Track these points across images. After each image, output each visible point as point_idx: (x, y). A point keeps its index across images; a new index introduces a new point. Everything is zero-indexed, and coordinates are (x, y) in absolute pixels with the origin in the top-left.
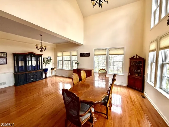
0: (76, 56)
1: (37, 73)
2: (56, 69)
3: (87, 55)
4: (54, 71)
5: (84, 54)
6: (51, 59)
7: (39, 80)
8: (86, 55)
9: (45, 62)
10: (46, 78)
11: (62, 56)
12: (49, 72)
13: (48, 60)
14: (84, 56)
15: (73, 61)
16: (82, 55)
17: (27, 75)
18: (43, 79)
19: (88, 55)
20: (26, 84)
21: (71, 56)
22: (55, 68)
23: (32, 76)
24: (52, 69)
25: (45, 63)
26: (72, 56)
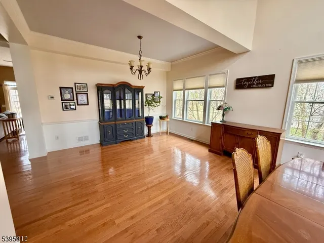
0: (223, 86)
1: (134, 124)
2: (168, 120)
3: (261, 84)
4: (165, 122)
5: (249, 79)
6: (159, 97)
7: (137, 139)
8: (257, 84)
9: (148, 103)
10: (149, 135)
11: (184, 89)
12: (156, 123)
13: (154, 99)
14: (250, 87)
15: (210, 101)
16: (242, 84)
17: (118, 127)
18: (144, 137)
19: (267, 81)
20: (116, 143)
21: (207, 88)
22: (167, 116)
23: (126, 130)
24: (161, 118)
25: (149, 106)
26: (210, 88)
